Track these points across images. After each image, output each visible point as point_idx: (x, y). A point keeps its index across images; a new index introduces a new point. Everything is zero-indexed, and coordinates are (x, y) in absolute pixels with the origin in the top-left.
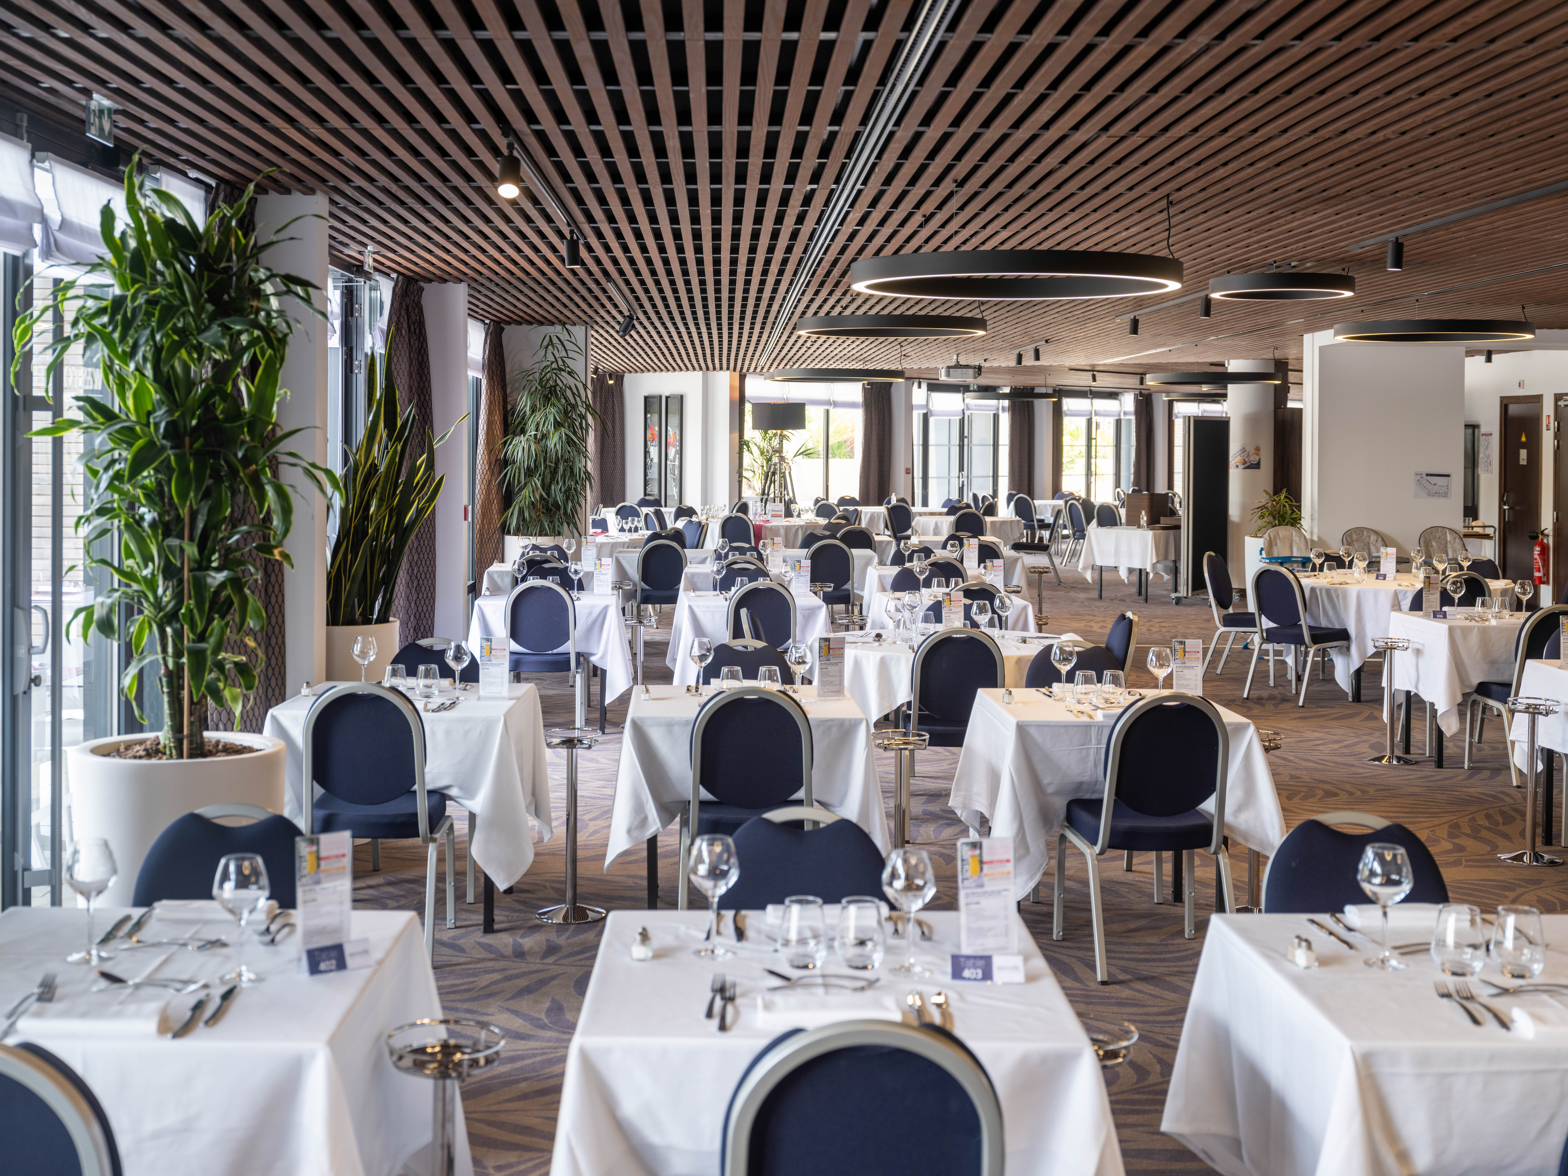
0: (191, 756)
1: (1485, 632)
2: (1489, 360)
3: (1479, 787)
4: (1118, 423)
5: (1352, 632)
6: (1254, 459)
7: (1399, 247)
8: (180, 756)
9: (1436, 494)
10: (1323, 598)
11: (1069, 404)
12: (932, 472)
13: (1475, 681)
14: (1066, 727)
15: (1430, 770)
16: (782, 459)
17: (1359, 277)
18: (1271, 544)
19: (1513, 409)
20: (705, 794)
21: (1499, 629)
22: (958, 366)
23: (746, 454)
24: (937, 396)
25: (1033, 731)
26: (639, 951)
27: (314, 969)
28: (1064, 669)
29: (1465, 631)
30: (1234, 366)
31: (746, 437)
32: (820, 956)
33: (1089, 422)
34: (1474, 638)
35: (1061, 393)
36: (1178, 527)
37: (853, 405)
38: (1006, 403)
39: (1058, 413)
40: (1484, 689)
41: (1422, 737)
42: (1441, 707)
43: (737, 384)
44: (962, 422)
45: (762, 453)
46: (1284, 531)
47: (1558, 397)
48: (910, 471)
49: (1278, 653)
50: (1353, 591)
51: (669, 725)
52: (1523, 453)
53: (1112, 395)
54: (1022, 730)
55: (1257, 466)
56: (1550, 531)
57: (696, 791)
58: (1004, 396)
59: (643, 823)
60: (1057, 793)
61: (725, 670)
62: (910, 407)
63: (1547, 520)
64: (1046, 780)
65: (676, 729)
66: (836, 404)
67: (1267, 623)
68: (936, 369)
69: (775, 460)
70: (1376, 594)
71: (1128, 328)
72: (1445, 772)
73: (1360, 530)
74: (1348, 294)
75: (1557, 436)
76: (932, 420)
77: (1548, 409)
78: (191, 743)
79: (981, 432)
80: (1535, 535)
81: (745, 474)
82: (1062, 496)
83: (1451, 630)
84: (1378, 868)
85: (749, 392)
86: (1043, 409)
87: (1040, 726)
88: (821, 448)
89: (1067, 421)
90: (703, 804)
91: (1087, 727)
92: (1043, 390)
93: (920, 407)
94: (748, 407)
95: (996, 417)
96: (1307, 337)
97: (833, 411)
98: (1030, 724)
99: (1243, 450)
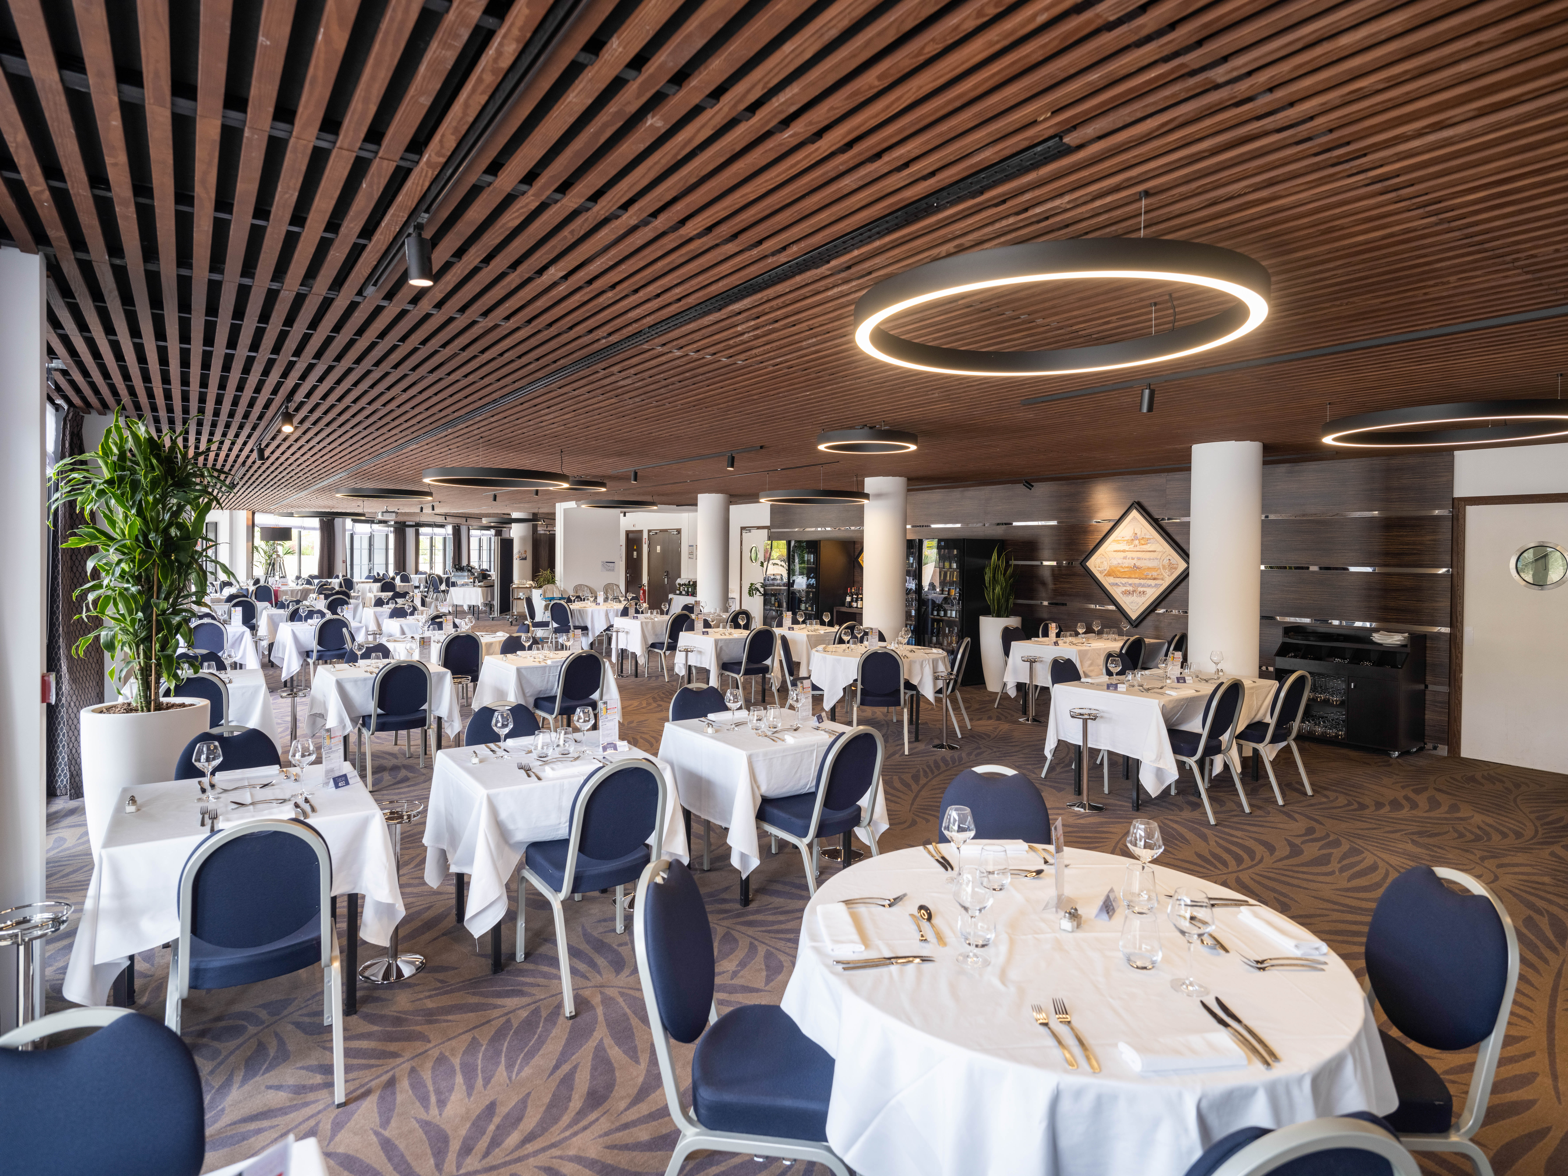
0: (155, 710)
1: (653, 623)
2: (625, 516)
3: (654, 683)
4: (445, 539)
5: (589, 627)
6: (524, 556)
7: (636, 474)
8: (149, 710)
9: (610, 570)
10: (577, 614)
11: (422, 530)
12: (355, 562)
13: (650, 643)
14: (537, 668)
15: (633, 679)
16: (278, 556)
17: (608, 484)
18: (545, 592)
19: (631, 535)
20: (379, 711)
21: (659, 622)
22: (387, 512)
23: (256, 554)
24: (357, 525)
25: (523, 671)
26: (475, 760)
27: (337, 786)
28: (527, 645)
29: (647, 623)
30: (515, 515)
31: (256, 544)
32: (550, 752)
33: (432, 538)
34: (650, 626)
35: (418, 525)
36: (493, 586)
37: (314, 529)
38: (392, 529)
39: (417, 534)
40: (653, 645)
41: (629, 666)
42: (639, 653)
43: (251, 517)
44: (370, 538)
45: (265, 553)
46: (550, 586)
47: (649, 531)
48: (345, 562)
49: (556, 638)
50: (589, 610)
51: (355, 681)
52: (635, 553)
53: (442, 526)
54: (519, 670)
55: (525, 559)
56: (646, 584)
57: (375, 710)
58: (391, 526)
59: (344, 727)
60: (531, 696)
61: (373, 655)
62: (344, 530)
63: (645, 580)
64: (527, 691)
65: (359, 683)
66: (305, 528)
67: (555, 625)
68: (376, 513)
69: (274, 556)
70: (599, 611)
71: (492, 499)
72: (639, 679)
73: (580, 585)
74: (604, 490)
75: (649, 546)
76: (355, 537)
77: (645, 536)
78: (155, 703)
79: (379, 544)
80: (641, 586)
81: (255, 563)
82: (422, 573)
83: (642, 623)
84: (732, 698)
85: (256, 522)
86: (410, 533)
87: (526, 668)
88: (297, 551)
89: (421, 537)
90: (379, 716)
91: (545, 667)
92: (411, 523)
93: (349, 530)
94: (257, 529)
95: (387, 536)
96: (558, 505)
97: (303, 532)
98: (522, 668)
99: (519, 552)
